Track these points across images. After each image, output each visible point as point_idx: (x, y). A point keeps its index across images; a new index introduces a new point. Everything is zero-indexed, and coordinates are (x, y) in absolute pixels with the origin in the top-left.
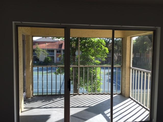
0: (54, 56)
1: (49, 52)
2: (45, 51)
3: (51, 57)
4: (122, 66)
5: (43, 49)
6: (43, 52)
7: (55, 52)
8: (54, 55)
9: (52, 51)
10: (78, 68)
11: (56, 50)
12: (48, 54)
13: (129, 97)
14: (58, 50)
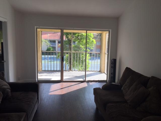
0: (55, 47)
1: (51, 42)
2: (47, 41)
3: (52, 47)
4: (101, 52)
5: (46, 40)
6: (45, 43)
7: (57, 42)
8: (55, 45)
9: (54, 42)
10: (71, 53)
11: (58, 40)
12: (50, 44)
13: (104, 73)
14: (59, 41)
